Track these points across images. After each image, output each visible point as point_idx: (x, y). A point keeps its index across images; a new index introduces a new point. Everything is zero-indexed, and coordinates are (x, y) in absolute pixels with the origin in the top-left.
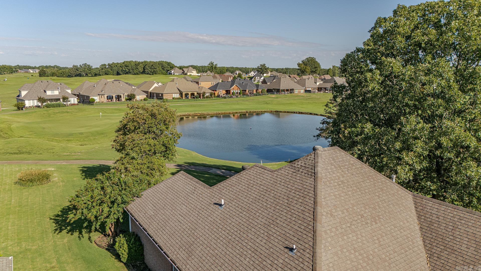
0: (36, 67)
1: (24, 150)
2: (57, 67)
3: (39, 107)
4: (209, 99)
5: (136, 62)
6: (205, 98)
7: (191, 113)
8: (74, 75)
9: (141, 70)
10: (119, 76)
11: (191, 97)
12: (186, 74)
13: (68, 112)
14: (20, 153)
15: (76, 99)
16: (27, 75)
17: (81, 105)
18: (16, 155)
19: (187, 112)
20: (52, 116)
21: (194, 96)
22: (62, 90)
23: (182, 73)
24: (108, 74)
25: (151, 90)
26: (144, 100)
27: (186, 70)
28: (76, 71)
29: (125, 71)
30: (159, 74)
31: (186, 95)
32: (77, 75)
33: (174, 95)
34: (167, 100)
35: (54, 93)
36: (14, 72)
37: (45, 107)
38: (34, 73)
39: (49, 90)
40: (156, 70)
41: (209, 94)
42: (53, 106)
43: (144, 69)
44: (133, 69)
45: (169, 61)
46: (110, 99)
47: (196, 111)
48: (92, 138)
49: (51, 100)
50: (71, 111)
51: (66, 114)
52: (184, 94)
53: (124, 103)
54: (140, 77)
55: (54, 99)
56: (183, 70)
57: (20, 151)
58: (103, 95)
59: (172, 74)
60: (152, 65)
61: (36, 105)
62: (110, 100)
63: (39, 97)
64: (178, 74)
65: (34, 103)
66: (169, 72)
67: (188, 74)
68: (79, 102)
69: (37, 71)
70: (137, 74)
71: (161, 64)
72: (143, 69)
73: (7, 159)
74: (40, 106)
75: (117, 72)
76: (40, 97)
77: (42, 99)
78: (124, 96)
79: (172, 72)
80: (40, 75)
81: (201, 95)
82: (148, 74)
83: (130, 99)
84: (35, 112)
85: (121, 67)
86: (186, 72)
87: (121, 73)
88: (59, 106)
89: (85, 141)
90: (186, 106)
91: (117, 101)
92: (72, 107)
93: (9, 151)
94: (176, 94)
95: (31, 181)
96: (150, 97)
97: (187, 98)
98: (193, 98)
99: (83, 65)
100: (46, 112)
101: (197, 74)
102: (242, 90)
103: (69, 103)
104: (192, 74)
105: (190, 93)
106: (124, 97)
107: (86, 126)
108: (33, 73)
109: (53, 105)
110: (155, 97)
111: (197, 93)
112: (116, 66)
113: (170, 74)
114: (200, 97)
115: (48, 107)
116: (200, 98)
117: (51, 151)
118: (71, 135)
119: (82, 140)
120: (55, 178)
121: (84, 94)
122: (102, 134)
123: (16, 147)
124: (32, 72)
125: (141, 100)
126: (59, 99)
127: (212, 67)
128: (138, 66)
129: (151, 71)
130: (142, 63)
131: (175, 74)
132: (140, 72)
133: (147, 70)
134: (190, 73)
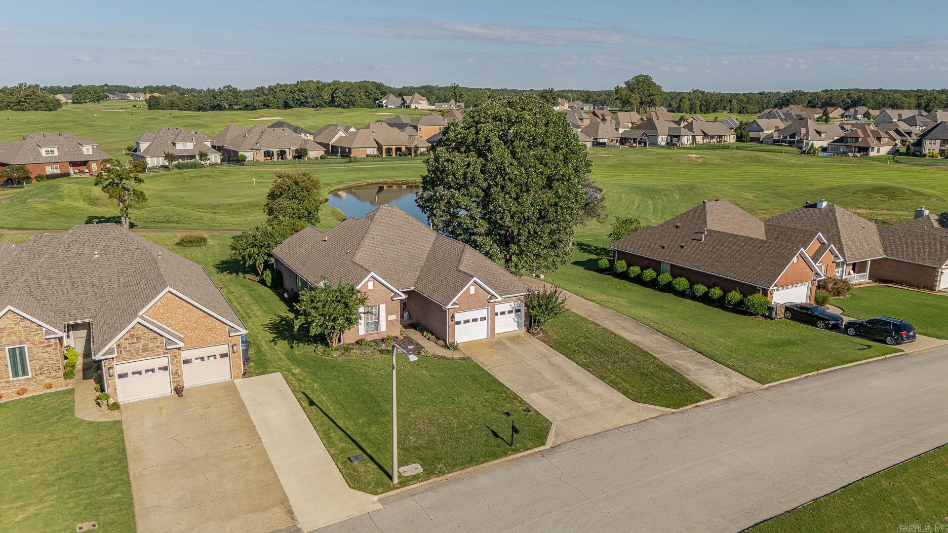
0: (138, 88)
1: (172, 219)
2: (178, 89)
3: (165, 167)
5: (318, 82)
6: (417, 156)
7: (388, 180)
8: (208, 107)
9: (328, 98)
10: (288, 111)
11: (396, 154)
12: (408, 107)
13: (209, 176)
14: (169, 222)
15: (218, 156)
16: (124, 104)
17: (225, 164)
18: (165, 224)
19: (381, 178)
20: (187, 181)
21: (401, 151)
22: (199, 143)
23: (402, 104)
24: (268, 107)
25: (333, 141)
26: (321, 158)
27: (408, 99)
28: (214, 100)
29: (299, 100)
30: (360, 106)
31: (389, 151)
32: (213, 108)
33: (368, 150)
34: (355, 158)
35: (186, 147)
36: (102, 99)
37: (176, 169)
38: (137, 101)
39: (180, 141)
40: (353, 99)
41: (425, 149)
42: (187, 166)
43: (333, 97)
44: (312, 98)
45: (378, 82)
46: (269, 156)
47: (398, 177)
48: (243, 211)
49: (183, 157)
50: (213, 174)
51: (206, 179)
52: (384, 148)
53: (289, 163)
54: (325, 113)
55: (187, 156)
56: (403, 99)
57: (168, 220)
58: (257, 150)
59: (382, 106)
60: (347, 90)
61: (161, 164)
62: (269, 158)
63: (166, 153)
64: (393, 107)
65: (158, 162)
66: (377, 102)
67: (413, 106)
68: (222, 160)
69: (142, 98)
70: (321, 106)
71: (363, 86)
72: (330, 97)
73: (156, 228)
74: (167, 166)
75: (285, 102)
76: (169, 153)
77: (171, 155)
78: (291, 151)
79: (384, 102)
80: (150, 107)
81: (413, 150)
82: (339, 106)
83: (299, 157)
84: (165, 175)
85: (291, 92)
86: (408, 102)
87: (292, 104)
88: (194, 166)
89: (235, 214)
90: (384, 169)
91: (280, 160)
92: (213, 168)
93: (156, 219)
94: (372, 149)
95: (191, 243)
96: (332, 153)
97: (390, 155)
98: (400, 155)
99: (224, 88)
100: (178, 176)
101: (429, 107)
103: (208, 162)
104: (420, 107)
105: (394, 148)
106: (291, 153)
107: (235, 196)
108: (135, 100)
109: (186, 164)
110: (339, 154)
111: (406, 148)
112: (284, 90)
113: (379, 107)
114: (410, 154)
115: (179, 168)
116: (411, 155)
117: (200, 221)
118: (218, 206)
119: (231, 213)
120: (210, 242)
121: (230, 148)
122: (256, 206)
123: (163, 216)
124: (132, 98)
125: (317, 158)
126: (194, 157)
127: (455, 93)
128: (322, 90)
129: (345, 101)
130: (329, 86)
131: (389, 106)
132: (325, 102)
133: (337, 98)
134: (416, 105)
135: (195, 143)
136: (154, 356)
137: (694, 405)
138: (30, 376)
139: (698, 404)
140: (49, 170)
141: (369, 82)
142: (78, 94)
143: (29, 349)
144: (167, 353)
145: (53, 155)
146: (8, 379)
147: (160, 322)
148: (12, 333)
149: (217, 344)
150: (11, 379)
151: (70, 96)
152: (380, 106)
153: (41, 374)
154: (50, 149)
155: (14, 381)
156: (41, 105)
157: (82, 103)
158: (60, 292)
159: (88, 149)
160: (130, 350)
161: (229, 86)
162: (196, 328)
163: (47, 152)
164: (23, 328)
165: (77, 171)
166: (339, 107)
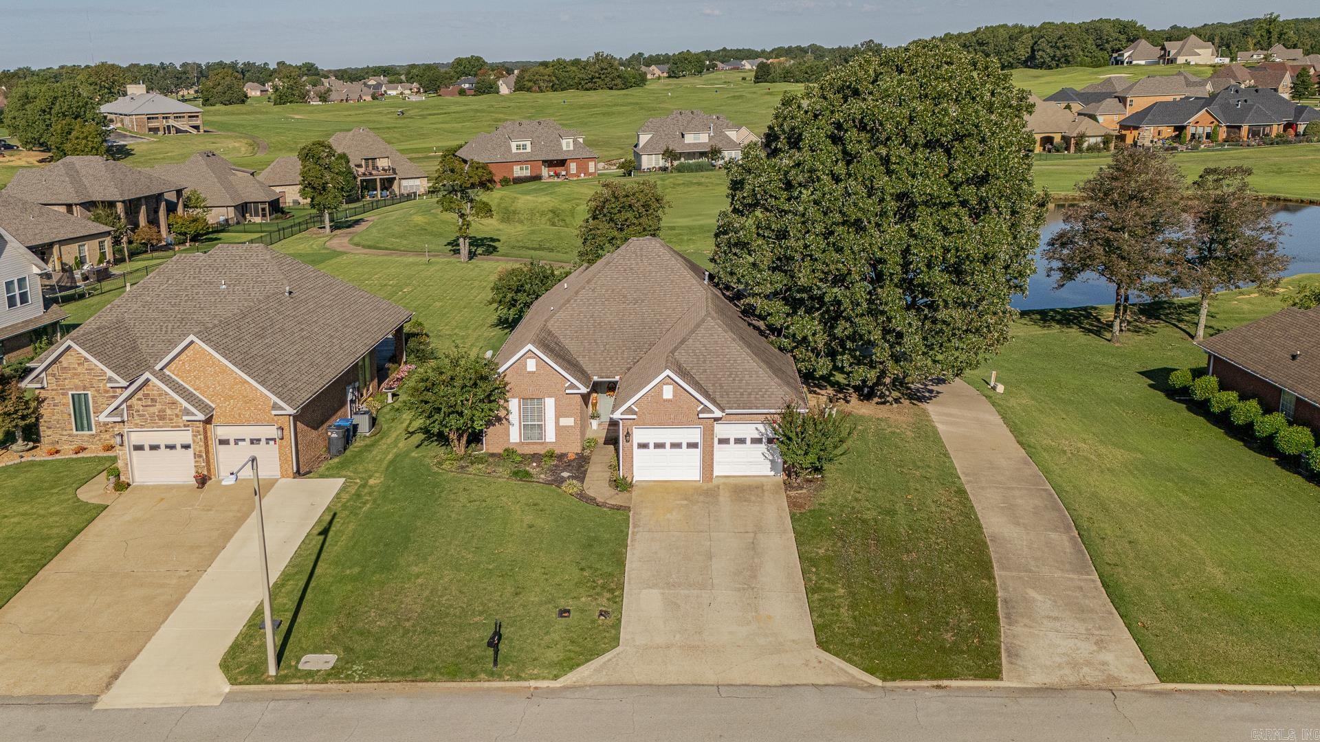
3: (664, 169)
4: (1096, 154)
5: (1014, 27)
6: (1081, 151)
9: (1023, 53)
11: (1041, 149)
12: (1172, 61)
21: (1052, 144)
22: (717, 132)
23: (1160, 57)
27: (1173, 47)
30: (1082, 64)
35: (699, 138)
36: (708, 70)
37: (675, 171)
38: (749, 71)
39: (691, 132)
40: (1068, 52)
41: (1099, 139)
42: (688, 169)
43: (1033, 50)
45: (1125, 18)
49: (690, 155)
55: (696, 153)
56: (1163, 48)
59: (1122, 63)
60: (1060, 37)
61: (659, 165)
63: (667, 148)
64: (1143, 62)
65: (657, 160)
66: (1115, 55)
67: (1181, 60)
69: (755, 65)
70: (1011, 67)
71: (1095, 29)
72: (1029, 50)
74: (667, 168)
76: (671, 148)
77: (674, 152)
79: (1126, 55)
81: (1073, 141)
86: (1172, 53)
98: (1049, 151)
99: (862, 45)
102: (1227, 127)
104: (1193, 60)
105: (1038, 137)
109: (687, 165)
111: (1063, 138)
113: (1117, 64)
114: (1067, 149)
116: (1069, 152)
124: (748, 66)
126: (704, 154)
127: (1269, 32)
128: (1017, 40)
129: (1055, 56)
130: (1031, 31)
131: (1134, 62)
132: (1019, 59)
133: (1040, 53)
134: (1186, 58)
135: (712, 134)
136: (172, 427)
137: (935, 683)
138: (94, 432)
139: (945, 683)
140: (518, 172)
141: (1108, 21)
142: (676, 64)
143: (94, 397)
144: (188, 426)
145: (524, 151)
146: (71, 432)
147: (186, 382)
148: (75, 374)
149: (258, 423)
150: (74, 432)
151: (666, 67)
152: (1118, 62)
153: (106, 431)
154: (521, 143)
155: (77, 436)
156: (618, 81)
157: (679, 77)
158: (164, 329)
159: (568, 144)
160: (144, 415)
161: (871, 41)
162: (232, 397)
163: (518, 147)
164: (87, 369)
165: (552, 173)
166: (1041, 68)
